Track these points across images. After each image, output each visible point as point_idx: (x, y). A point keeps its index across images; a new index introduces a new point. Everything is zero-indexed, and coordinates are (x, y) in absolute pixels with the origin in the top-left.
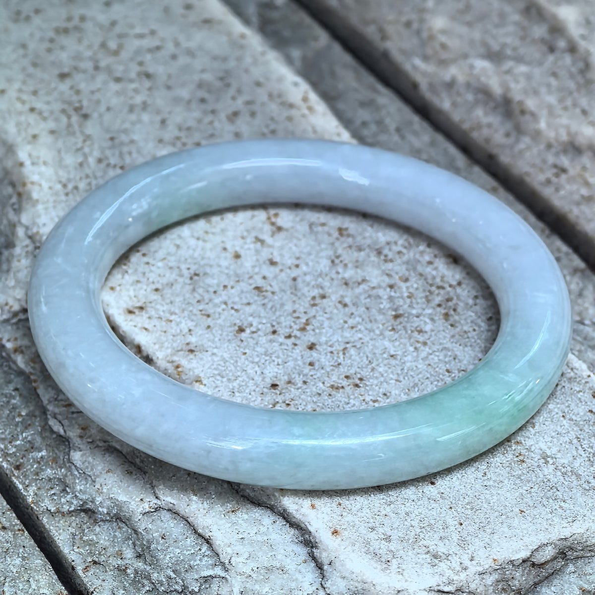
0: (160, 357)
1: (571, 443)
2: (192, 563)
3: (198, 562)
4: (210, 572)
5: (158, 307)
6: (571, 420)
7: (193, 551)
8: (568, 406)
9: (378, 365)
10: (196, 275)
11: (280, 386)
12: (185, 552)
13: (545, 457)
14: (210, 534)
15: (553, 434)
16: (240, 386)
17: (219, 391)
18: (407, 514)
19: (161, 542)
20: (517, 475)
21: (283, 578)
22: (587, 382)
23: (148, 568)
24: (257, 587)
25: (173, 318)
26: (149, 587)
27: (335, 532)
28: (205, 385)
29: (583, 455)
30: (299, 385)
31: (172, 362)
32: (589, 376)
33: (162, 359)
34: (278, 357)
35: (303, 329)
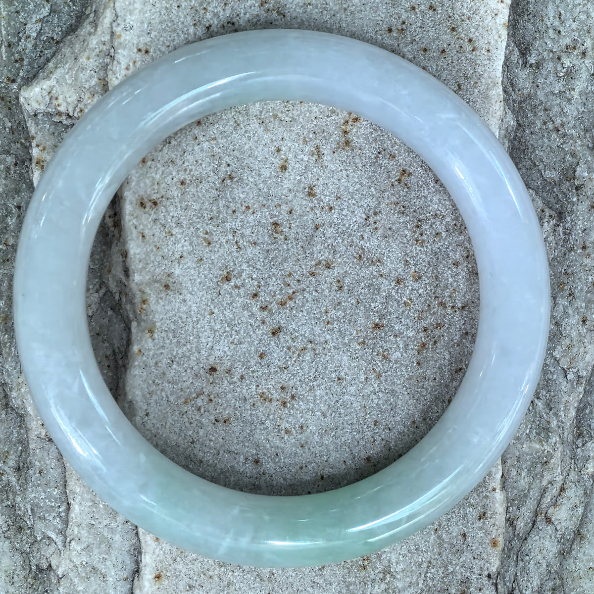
0: (136, 281)
1: (420, 566)
2: (46, 515)
3: (51, 518)
4: (53, 536)
5: (172, 208)
6: (439, 537)
7: (53, 504)
8: (449, 520)
9: (319, 386)
10: (231, 178)
11: (217, 373)
12: (47, 501)
13: (387, 571)
14: (72, 502)
15: (412, 548)
16: (184, 356)
17: (162, 353)
18: (229, 584)
19: (37, 475)
20: (349, 582)
21: (100, 585)
22: (486, 497)
23: (18, 488)
24: (76, 580)
25: (176, 231)
26: (11, 503)
27: (158, 577)
28: (154, 340)
29: (420, 585)
30: (235, 379)
31: (143, 292)
32: (494, 490)
33: (136, 284)
34: (238, 332)
35: (283, 304)
